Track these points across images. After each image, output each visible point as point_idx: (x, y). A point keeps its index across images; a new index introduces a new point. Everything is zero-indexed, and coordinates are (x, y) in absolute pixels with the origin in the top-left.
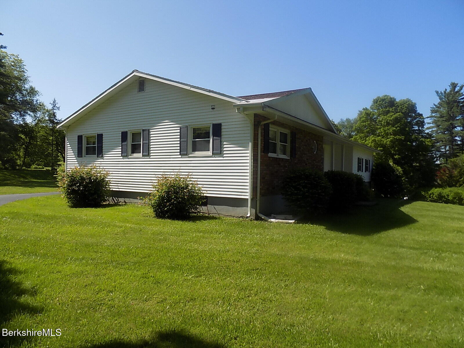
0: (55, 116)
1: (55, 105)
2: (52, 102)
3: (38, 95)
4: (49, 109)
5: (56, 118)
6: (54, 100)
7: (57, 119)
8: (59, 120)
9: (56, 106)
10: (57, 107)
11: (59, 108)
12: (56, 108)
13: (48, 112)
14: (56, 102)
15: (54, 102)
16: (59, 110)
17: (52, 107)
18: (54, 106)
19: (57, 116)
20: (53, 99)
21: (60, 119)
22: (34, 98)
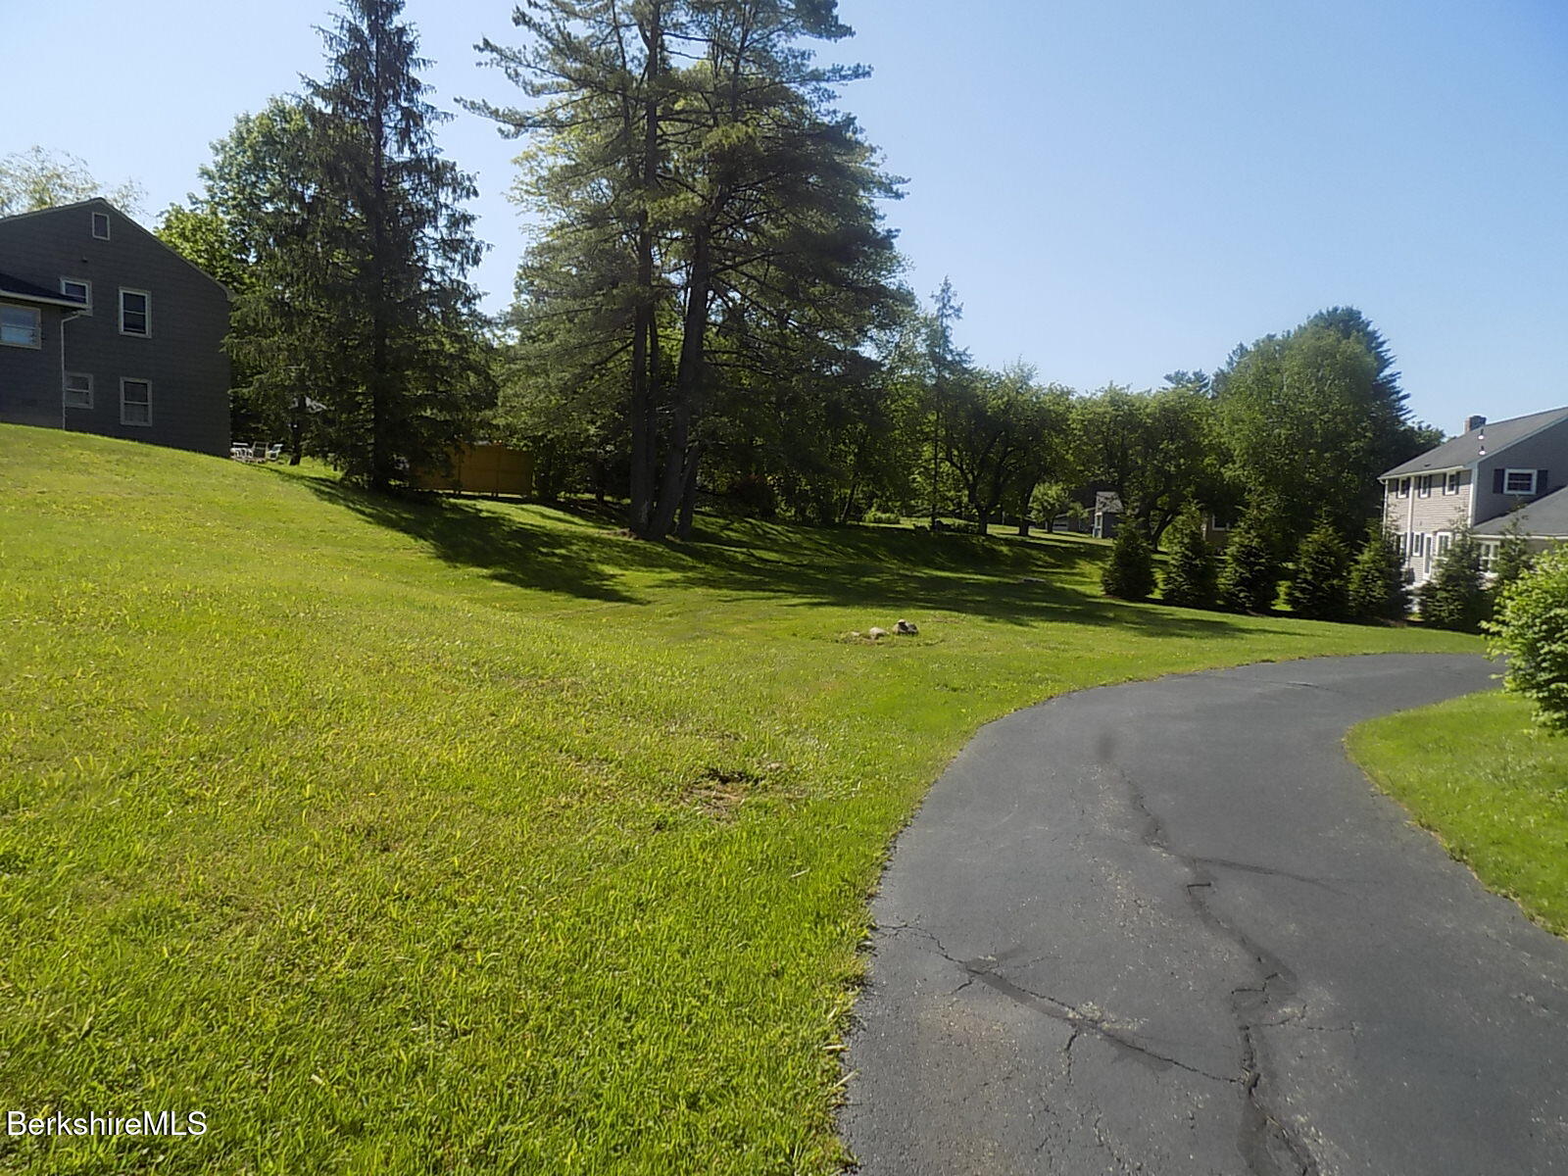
0: (946, 339)
1: (949, 301)
2: (938, 293)
3: (901, 269)
4: (929, 316)
5: (951, 347)
6: (946, 284)
7: (951, 351)
8: (959, 355)
9: (952, 303)
10: (951, 307)
11: (959, 310)
12: (950, 311)
13: (928, 326)
14: (952, 289)
15: (943, 291)
16: (959, 317)
17: (939, 309)
18: (944, 306)
19: (951, 339)
20: (942, 282)
21: (961, 349)
22: (888, 281)
